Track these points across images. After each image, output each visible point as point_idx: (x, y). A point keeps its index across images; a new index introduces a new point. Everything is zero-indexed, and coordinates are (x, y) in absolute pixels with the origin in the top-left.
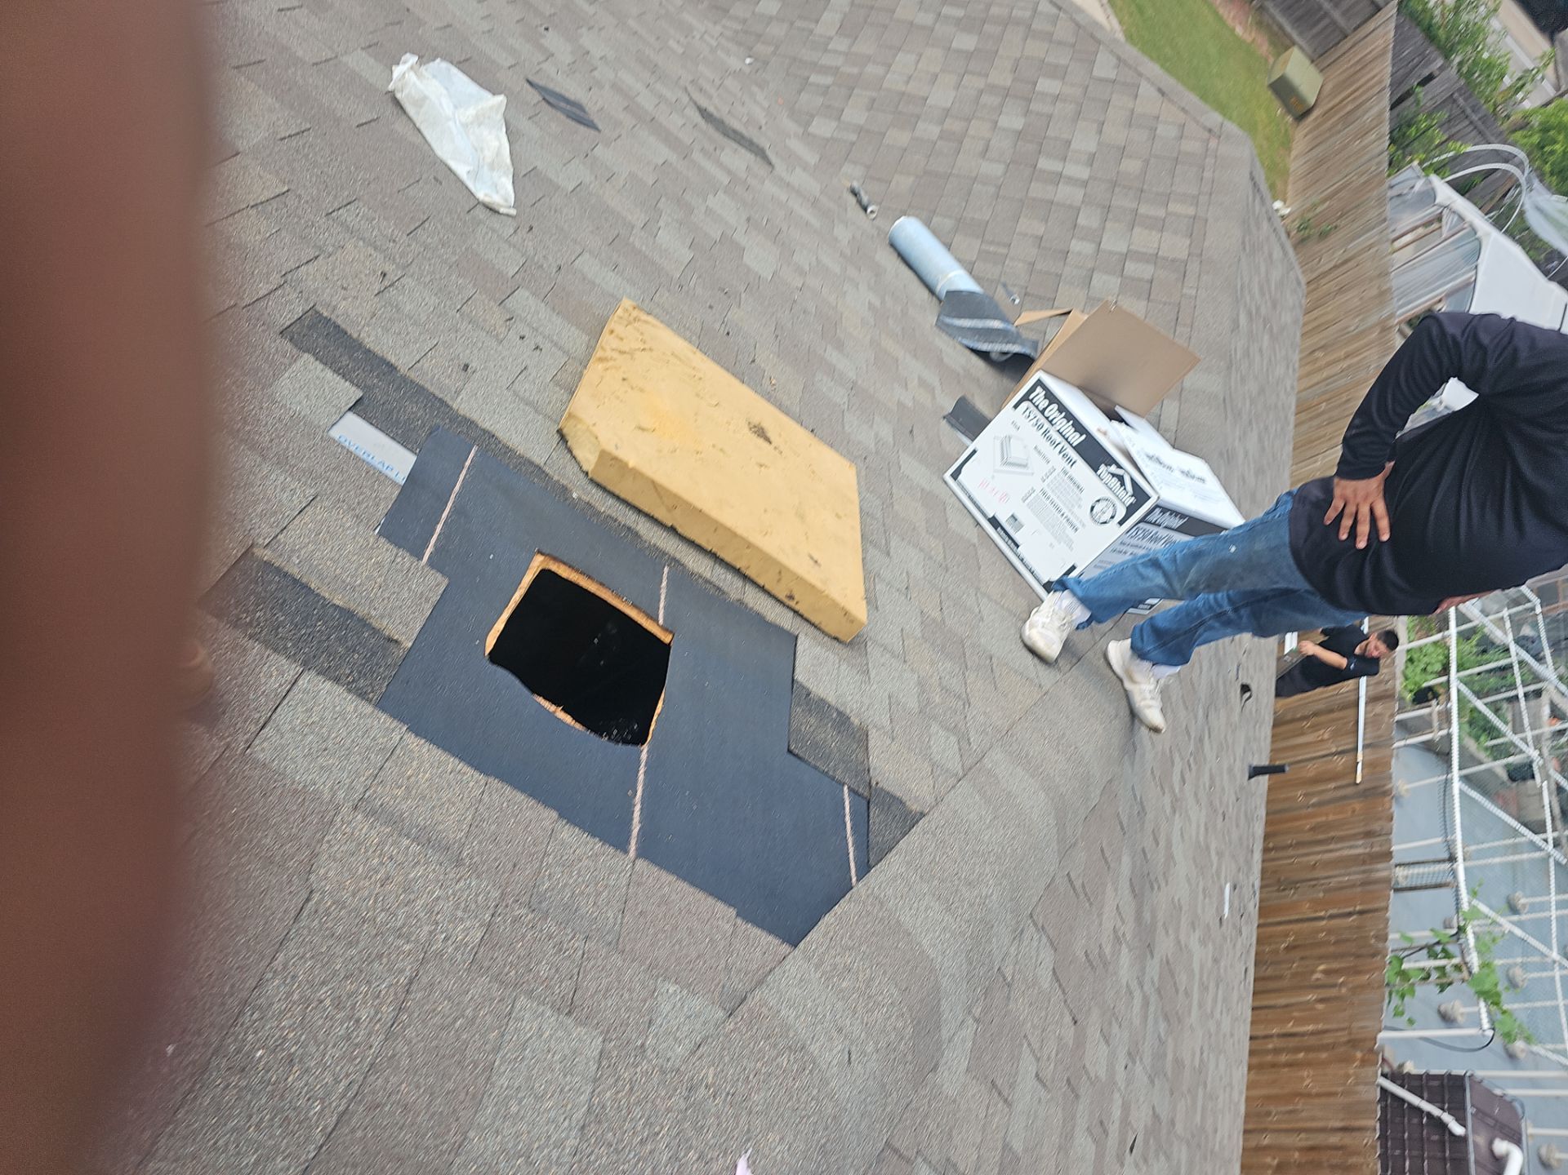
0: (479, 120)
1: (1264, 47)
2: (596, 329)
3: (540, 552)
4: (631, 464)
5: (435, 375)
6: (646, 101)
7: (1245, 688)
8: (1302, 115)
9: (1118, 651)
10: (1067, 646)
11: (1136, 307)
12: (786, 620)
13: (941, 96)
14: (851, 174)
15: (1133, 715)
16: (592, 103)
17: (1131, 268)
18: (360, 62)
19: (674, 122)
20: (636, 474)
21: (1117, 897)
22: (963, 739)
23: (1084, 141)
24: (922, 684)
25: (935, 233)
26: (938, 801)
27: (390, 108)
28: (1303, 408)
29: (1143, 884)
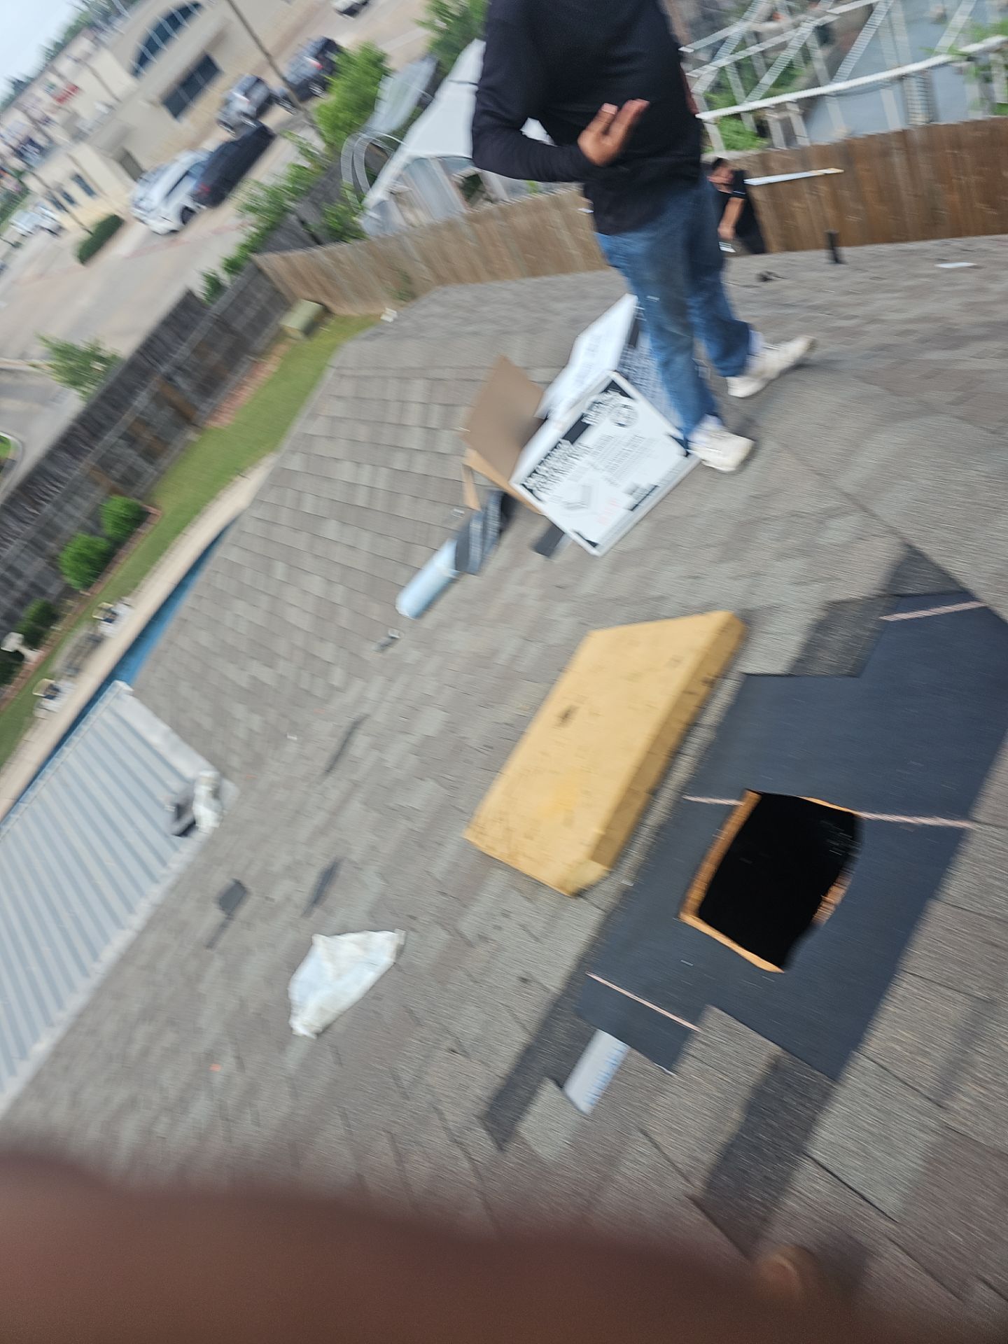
0: (333, 958)
1: (282, 348)
2: (488, 861)
3: (677, 916)
4: (601, 832)
5: (530, 1008)
6: (320, 818)
7: (765, 279)
8: (326, 311)
9: (740, 388)
10: (739, 433)
11: (463, 413)
12: (729, 686)
13: (315, 585)
14: (370, 652)
15: (799, 366)
16: (321, 863)
17: (434, 423)
18: (293, 1058)
19: (334, 795)
20: (609, 827)
21: (967, 359)
22: (831, 514)
23: (345, 472)
24: (782, 556)
25: (409, 580)
26: (893, 532)
27: (327, 1036)
28: (534, 271)
29: (951, 338)
